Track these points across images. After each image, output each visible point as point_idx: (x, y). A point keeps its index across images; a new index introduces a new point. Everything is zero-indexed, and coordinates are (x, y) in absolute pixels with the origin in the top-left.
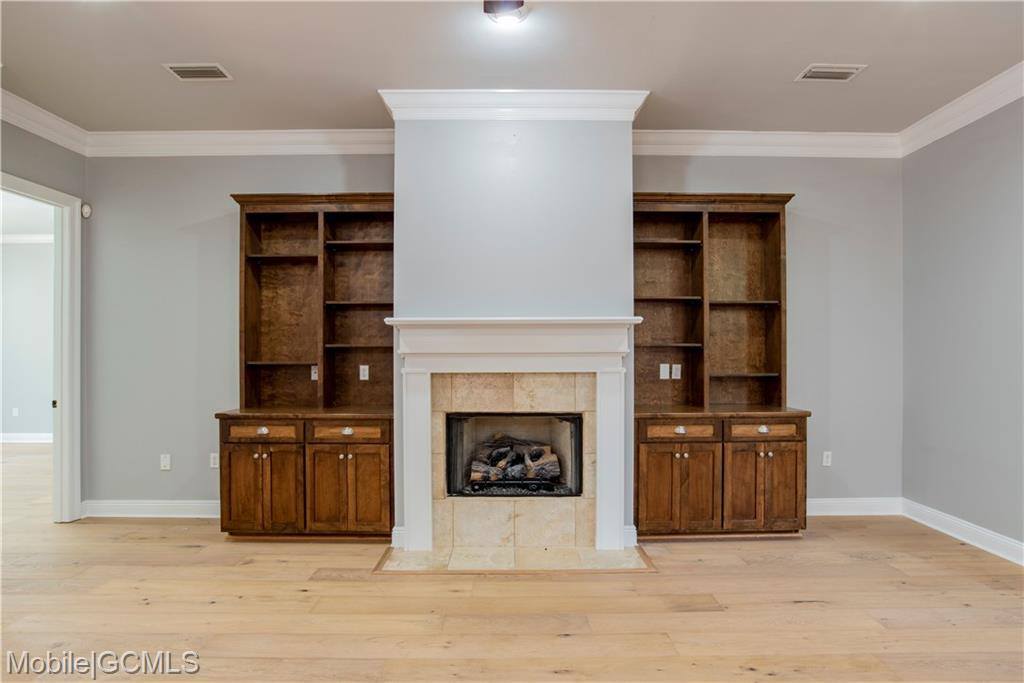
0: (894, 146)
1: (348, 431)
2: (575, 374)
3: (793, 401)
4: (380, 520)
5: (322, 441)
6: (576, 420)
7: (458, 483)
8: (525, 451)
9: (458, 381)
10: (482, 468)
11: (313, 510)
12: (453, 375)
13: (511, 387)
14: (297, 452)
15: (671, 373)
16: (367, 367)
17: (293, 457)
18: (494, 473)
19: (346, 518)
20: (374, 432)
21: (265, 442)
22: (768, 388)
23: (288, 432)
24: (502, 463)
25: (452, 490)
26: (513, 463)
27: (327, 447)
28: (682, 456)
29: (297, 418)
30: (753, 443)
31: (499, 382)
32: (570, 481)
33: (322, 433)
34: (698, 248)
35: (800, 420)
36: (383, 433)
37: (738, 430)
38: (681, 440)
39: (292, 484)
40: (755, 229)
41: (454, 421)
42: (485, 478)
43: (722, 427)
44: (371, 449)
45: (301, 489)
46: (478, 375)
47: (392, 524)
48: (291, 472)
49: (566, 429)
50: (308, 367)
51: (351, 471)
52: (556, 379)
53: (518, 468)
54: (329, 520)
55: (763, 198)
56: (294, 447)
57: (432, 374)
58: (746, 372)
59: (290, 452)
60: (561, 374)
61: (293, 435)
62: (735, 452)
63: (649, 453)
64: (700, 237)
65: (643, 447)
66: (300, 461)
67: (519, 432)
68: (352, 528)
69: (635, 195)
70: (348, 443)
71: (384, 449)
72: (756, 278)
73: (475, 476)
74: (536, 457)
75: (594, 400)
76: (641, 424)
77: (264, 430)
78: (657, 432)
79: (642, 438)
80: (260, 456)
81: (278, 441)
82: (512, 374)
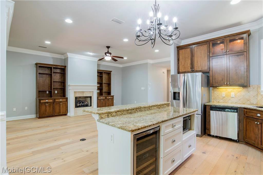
0: (121, 66)
1: (61, 100)
2: (91, 92)
3: (112, 95)
4: (66, 112)
5: (57, 102)
6: (91, 97)
7: (76, 106)
8: (84, 102)
9: (77, 92)
11: (55, 112)
12: (76, 92)
13: (83, 93)
14: (53, 104)
15: (98, 91)
16: (56, 91)
17: (52, 105)
18: (80, 105)
20: (65, 100)
21: (47, 102)
22: (109, 93)
23: (51, 101)
24: (81, 103)
25: (76, 107)
26: (82, 103)
27: (58, 103)
28: (102, 101)
29: (53, 99)
30: (109, 99)
31: (82, 93)
32: (89, 105)
33: (57, 100)
34: (102, 76)
35: (113, 96)
36: (66, 100)
37: (107, 98)
38: (102, 99)
39: (52, 109)
40: (107, 74)
41: (76, 98)
42: (79, 105)
43: (106, 97)
44: (64, 102)
45: (53, 109)
46: (79, 92)
47: (68, 112)
48: (52, 107)
49: (89, 98)
50: (46, 91)
51: (61, 106)
52: (88, 92)
53: (83, 104)
54: (58, 113)
55: (109, 71)
57: (75, 92)
58: (106, 91)
59: (52, 104)
62: (107, 100)
63: (99, 101)
64: (102, 75)
65: (98, 100)
66: (53, 105)
67: (81, 100)
68: (61, 114)
69: (97, 70)
70: (61, 102)
71: (66, 102)
72: (107, 80)
73: (78, 105)
74: (85, 102)
75: (93, 94)
76: (98, 97)
77: (47, 101)
78: (99, 98)
79: (98, 99)
80: (47, 105)
81: (50, 102)
82: (84, 92)
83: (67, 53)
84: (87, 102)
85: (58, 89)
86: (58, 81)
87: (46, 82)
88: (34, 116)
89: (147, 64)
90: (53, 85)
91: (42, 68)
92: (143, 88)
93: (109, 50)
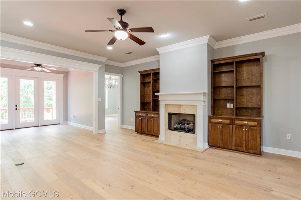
1: (153, 115)
2: (193, 105)
4: (157, 133)
5: (149, 117)
6: (194, 116)
8: (186, 123)
10: (177, 125)
11: (147, 129)
12: (169, 105)
13: (180, 108)
15: (230, 106)
19: (152, 132)
20: (156, 116)
24: (180, 125)
25: (169, 129)
28: (220, 127)
29: (145, 112)
31: (178, 107)
33: (149, 115)
35: (258, 121)
36: (158, 116)
37: (237, 122)
41: (170, 115)
42: (177, 127)
43: (232, 121)
44: (156, 119)
45: (145, 125)
46: (174, 105)
48: (144, 122)
49: (192, 118)
51: (153, 123)
53: (183, 126)
54: (149, 132)
56: (145, 118)
60: (191, 105)
61: (144, 115)
63: (212, 126)
65: (210, 124)
66: (146, 120)
68: (153, 134)
70: (153, 117)
71: (158, 119)
74: (188, 124)
76: (210, 118)
77: (141, 114)
78: (214, 120)
79: (210, 121)
80: (140, 119)
82: (180, 105)
83: (156, 49)
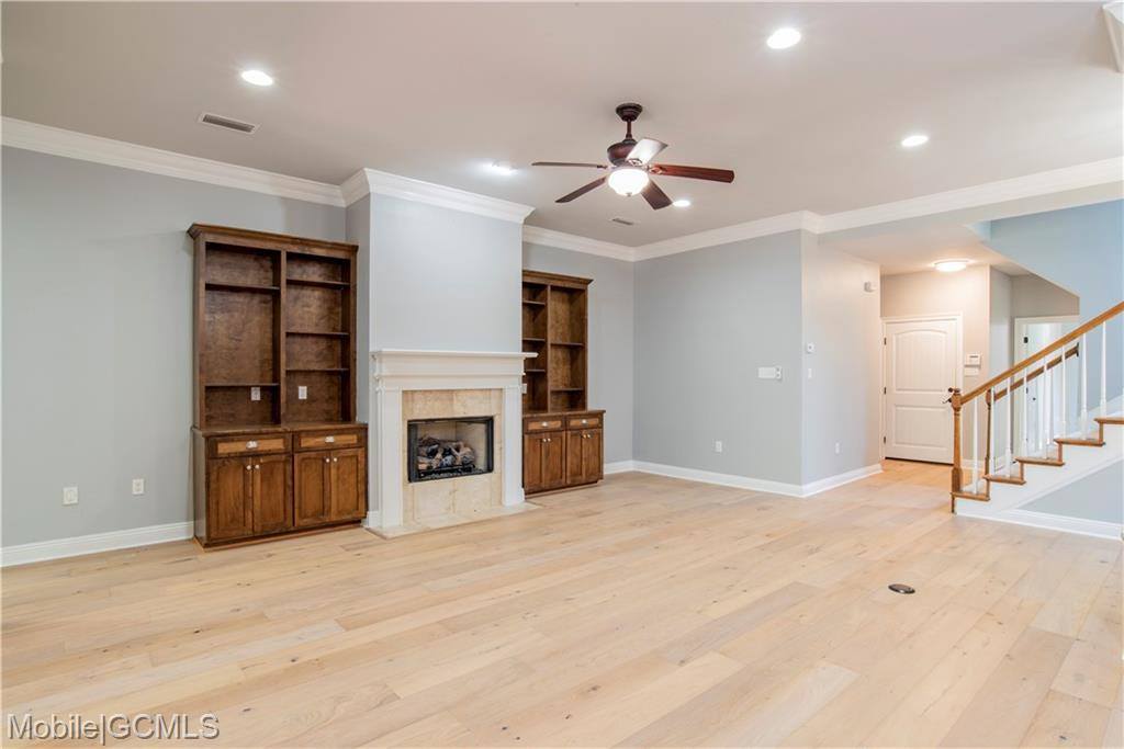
0: (631, 255)
1: (330, 439)
2: (490, 390)
3: (592, 406)
4: (357, 509)
5: (309, 450)
6: (489, 422)
7: (415, 474)
8: (452, 446)
9: (416, 396)
10: (426, 460)
11: (300, 508)
13: (452, 400)
14: (285, 462)
16: (305, 388)
17: (281, 465)
18: (435, 463)
19: (329, 511)
20: (352, 439)
21: (255, 455)
22: (575, 397)
23: (276, 444)
24: (439, 456)
25: (410, 480)
26: (444, 455)
27: (313, 454)
28: (547, 440)
29: (286, 432)
30: (580, 429)
31: (444, 396)
32: (481, 463)
33: (307, 442)
34: (543, 307)
35: (599, 415)
36: (359, 440)
37: (573, 423)
38: (545, 431)
39: (281, 490)
40: (565, 296)
41: (412, 426)
42: (429, 468)
43: (565, 420)
44: (350, 452)
45: (289, 493)
46: (431, 391)
47: (367, 509)
48: (279, 479)
49: (481, 428)
50: (248, 389)
51: (333, 471)
52: (478, 393)
53: (449, 458)
54: (313, 515)
55: (578, 280)
56: (284, 457)
57: (403, 392)
58: (561, 388)
59: (279, 462)
60: (482, 390)
61: (282, 447)
62: (571, 436)
63: (530, 440)
64: (545, 299)
65: (526, 437)
66: (289, 468)
68: (334, 518)
70: (330, 449)
71: (360, 452)
72: (566, 328)
73: (423, 467)
74: (458, 450)
75: (501, 407)
76: (525, 422)
77: (252, 445)
78: (533, 426)
79: (525, 431)
80: (253, 467)
81: (268, 453)
82: (453, 391)
83: (366, 169)
84: (465, 446)
85: (314, 378)
86: (310, 331)
87: (245, 335)
88: (180, 530)
89: (795, 235)
90: (287, 354)
91: (227, 259)
92: (765, 373)
93: (633, 133)
